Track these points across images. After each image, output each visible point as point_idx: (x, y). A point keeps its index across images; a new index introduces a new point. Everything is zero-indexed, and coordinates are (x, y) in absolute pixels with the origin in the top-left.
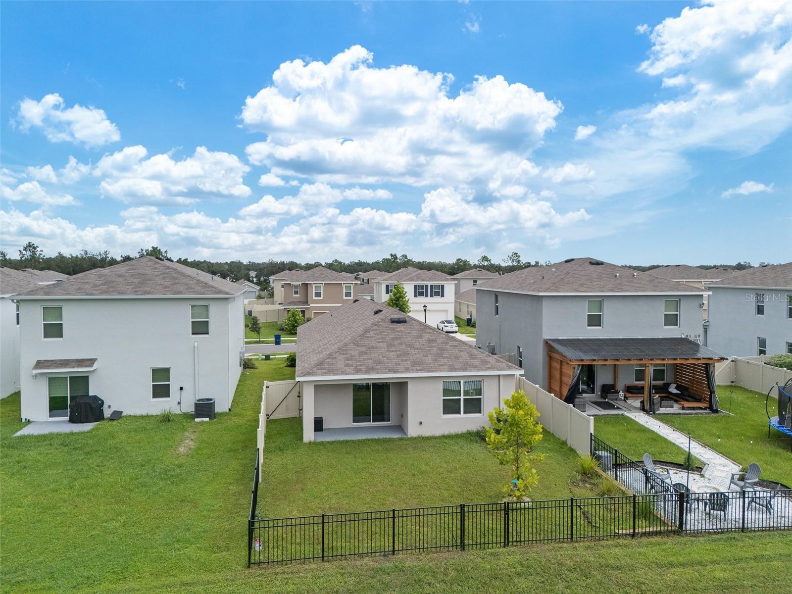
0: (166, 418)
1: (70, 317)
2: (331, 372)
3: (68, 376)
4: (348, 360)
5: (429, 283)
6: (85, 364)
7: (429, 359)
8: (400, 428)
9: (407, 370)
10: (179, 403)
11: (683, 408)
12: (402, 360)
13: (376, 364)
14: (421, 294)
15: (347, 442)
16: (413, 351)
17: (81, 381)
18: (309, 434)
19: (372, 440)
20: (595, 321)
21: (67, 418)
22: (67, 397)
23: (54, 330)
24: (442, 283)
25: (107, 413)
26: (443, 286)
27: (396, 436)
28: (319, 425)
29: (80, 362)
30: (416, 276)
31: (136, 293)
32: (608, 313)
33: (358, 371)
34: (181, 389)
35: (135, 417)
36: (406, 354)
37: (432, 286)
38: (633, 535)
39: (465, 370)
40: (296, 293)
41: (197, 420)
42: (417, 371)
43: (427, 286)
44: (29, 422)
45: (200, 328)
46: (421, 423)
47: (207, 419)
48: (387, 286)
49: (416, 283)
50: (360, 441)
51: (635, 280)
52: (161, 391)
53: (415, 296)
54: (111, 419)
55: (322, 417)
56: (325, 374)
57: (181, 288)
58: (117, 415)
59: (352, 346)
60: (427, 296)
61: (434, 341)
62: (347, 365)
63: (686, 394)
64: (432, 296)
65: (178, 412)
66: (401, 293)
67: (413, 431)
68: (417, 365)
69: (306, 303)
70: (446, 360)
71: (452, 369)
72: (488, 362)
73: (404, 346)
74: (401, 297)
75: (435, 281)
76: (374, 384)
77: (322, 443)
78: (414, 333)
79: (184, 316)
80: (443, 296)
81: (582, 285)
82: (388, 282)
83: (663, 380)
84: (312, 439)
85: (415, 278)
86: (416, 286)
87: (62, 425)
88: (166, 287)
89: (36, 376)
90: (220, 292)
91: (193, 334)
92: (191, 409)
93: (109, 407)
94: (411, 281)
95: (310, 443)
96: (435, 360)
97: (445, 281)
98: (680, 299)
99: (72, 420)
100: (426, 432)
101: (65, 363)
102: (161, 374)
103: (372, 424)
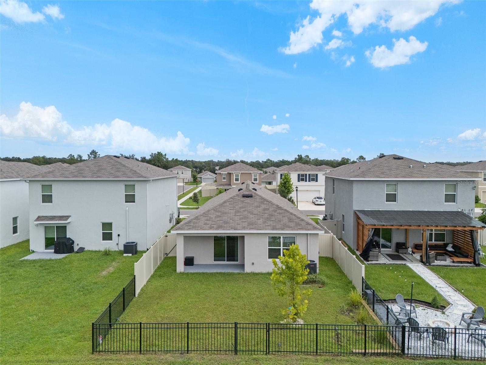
0: (107, 253)
1: (56, 191)
2: (194, 228)
3: (55, 226)
4: (207, 220)
5: (308, 173)
6: (65, 218)
7: (260, 221)
8: (242, 266)
9: (244, 228)
10: (117, 244)
11: (453, 262)
12: (242, 222)
13: (224, 224)
14: (302, 180)
15: (203, 273)
16: (251, 216)
17: (62, 229)
18: (180, 267)
19: (220, 273)
20: (391, 198)
21: (53, 251)
22: (55, 238)
23: (47, 199)
24: (316, 173)
25: (76, 248)
26: (317, 175)
27: (236, 271)
28: (189, 262)
29: (61, 218)
30: (300, 168)
31: (92, 177)
32: (401, 192)
33: (211, 228)
34: (119, 235)
35: (92, 251)
36: (246, 217)
37: (309, 175)
38: (365, 354)
39: (283, 229)
40: (224, 178)
41: (125, 255)
42: (250, 229)
43: (306, 175)
44: (33, 252)
45: (130, 199)
46: (253, 264)
47: (131, 255)
48: (281, 175)
49: (299, 173)
50: (212, 274)
51: (423, 170)
52: (107, 236)
53: (299, 181)
54: (77, 252)
55: (193, 257)
56: (189, 229)
57: (119, 174)
58: (82, 250)
59: (213, 211)
60: (306, 181)
61: (268, 209)
62: (205, 224)
63: (458, 252)
64: (309, 181)
65: (117, 250)
66: (287, 179)
67: (248, 269)
68: (251, 225)
69: (230, 185)
70: (271, 223)
71: (273, 229)
72: (300, 225)
73: (246, 213)
74: (287, 181)
75: (312, 171)
76: (227, 236)
78: (256, 204)
79: (120, 191)
80: (317, 181)
81: (383, 173)
82: (282, 172)
83: (444, 241)
84: (182, 270)
85: (299, 170)
86: (299, 175)
87: (50, 255)
88: (111, 173)
89: (37, 225)
90: (142, 177)
91: (126, 202)
92: (122, 248)
93: (78, 244)
94: (296, 171)
95: (180, 273)
96: (264, 222)
97: (318, 171)
98: (457, 184)
99: (56, 252)
100: (257, 269)
101: (53, 218)
102: (107, 226)
103: (226, 262)
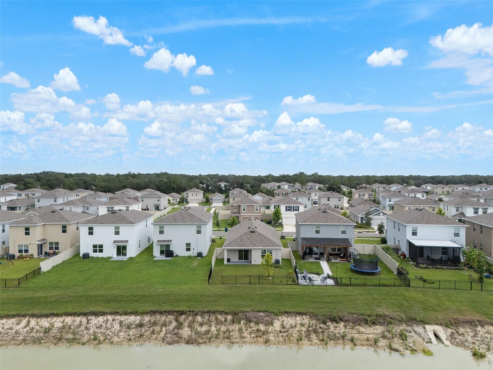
0: (190, 257)
1: (166, 229)
2: (231, 246)
3: (165, 245)
4: (236, 243)
5: (292, 205)
6: (169, 241)
7: (258, 244)
8: (251, 262)
9: (251, 246)
10: (193, 253)
12: (251, 244)
13: (243, 245)
14: (289, 210)
15: (235, 265)
16: (254, 241)
17: (168, 246)
18: (226, 262)
19: (242, 265)
20: (317, 232)
21: (165, 256)
22: (164, 250)
23: (161, 232)
25: (175, 255)
27: (248, 264)
28: (229, 260)
29: (168, 241)
31: (182, 222)
32: (321, 229)
33: (238, 246)
34: (194, 249)
35: (181, 256)
36: (252, 242)
37: (293, 207)
39: (267, 247)
40: (235, 209)
41: (198, 258)
42: (254, 247)
43: (291, 207)
44: (155, 257)
45: (199, 232)
46: (255, 261)
47: (200, 258)
48: (275, 206)
49: (286, 205)
50: (238, 265)
52: (188, 250)
53: (286, 211)
54: (176, 257)
55: (230, 258)
57: (194, 221)
59: (238, 239)
60: (291, 211)
61: (261, 238)
62: (236, 245)
64: (293, 211)
65: (193, 256)
67: (253, 263)
68: (254, 245)
69: (239, 213)
70: (262, 244)
71: (263, 247)
72: (274, 245)
73: (252, 240)
74: (278, 212)
75: (295, 204)
76: (244, 250)
77: (229, 265)
78: (256, 236)
79: (194, 229)
80: (298, 211)
81: (314, 220)
85: (286, 203)
86: (286, 207)
87: (163, 257)
88: (190, 220)
89: (157, 244)
90: (204, 222)
91: (197, 234)
92: (196, 255)
93: (175, 253)
94: (284, 204)
95: (226, 264)
96: (260, 244)
97: (300, 204)
98: (346, 226)
99: (166, 256)
100: (257, 263)
101: (164, 241)
102: (188, 245)
103: (243, 261)
